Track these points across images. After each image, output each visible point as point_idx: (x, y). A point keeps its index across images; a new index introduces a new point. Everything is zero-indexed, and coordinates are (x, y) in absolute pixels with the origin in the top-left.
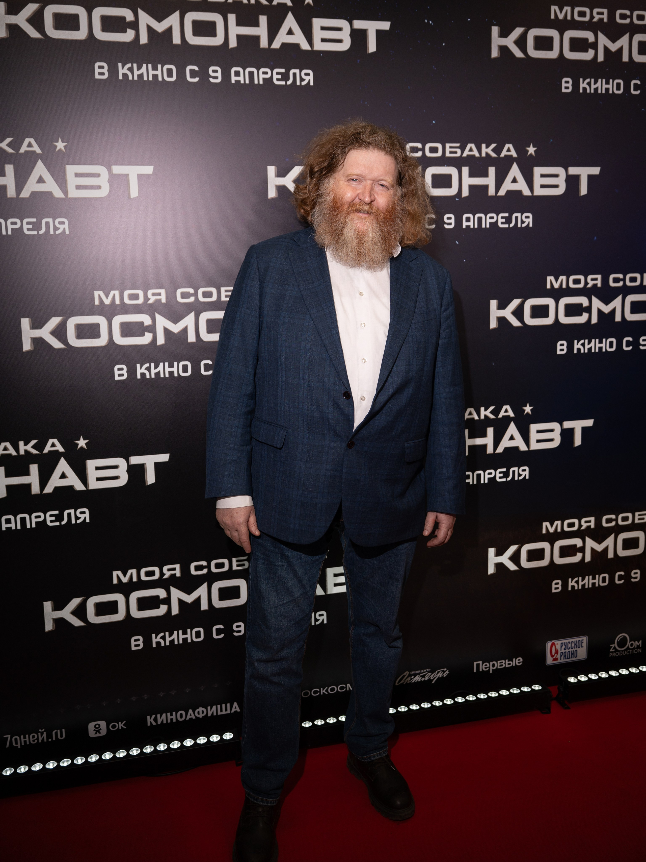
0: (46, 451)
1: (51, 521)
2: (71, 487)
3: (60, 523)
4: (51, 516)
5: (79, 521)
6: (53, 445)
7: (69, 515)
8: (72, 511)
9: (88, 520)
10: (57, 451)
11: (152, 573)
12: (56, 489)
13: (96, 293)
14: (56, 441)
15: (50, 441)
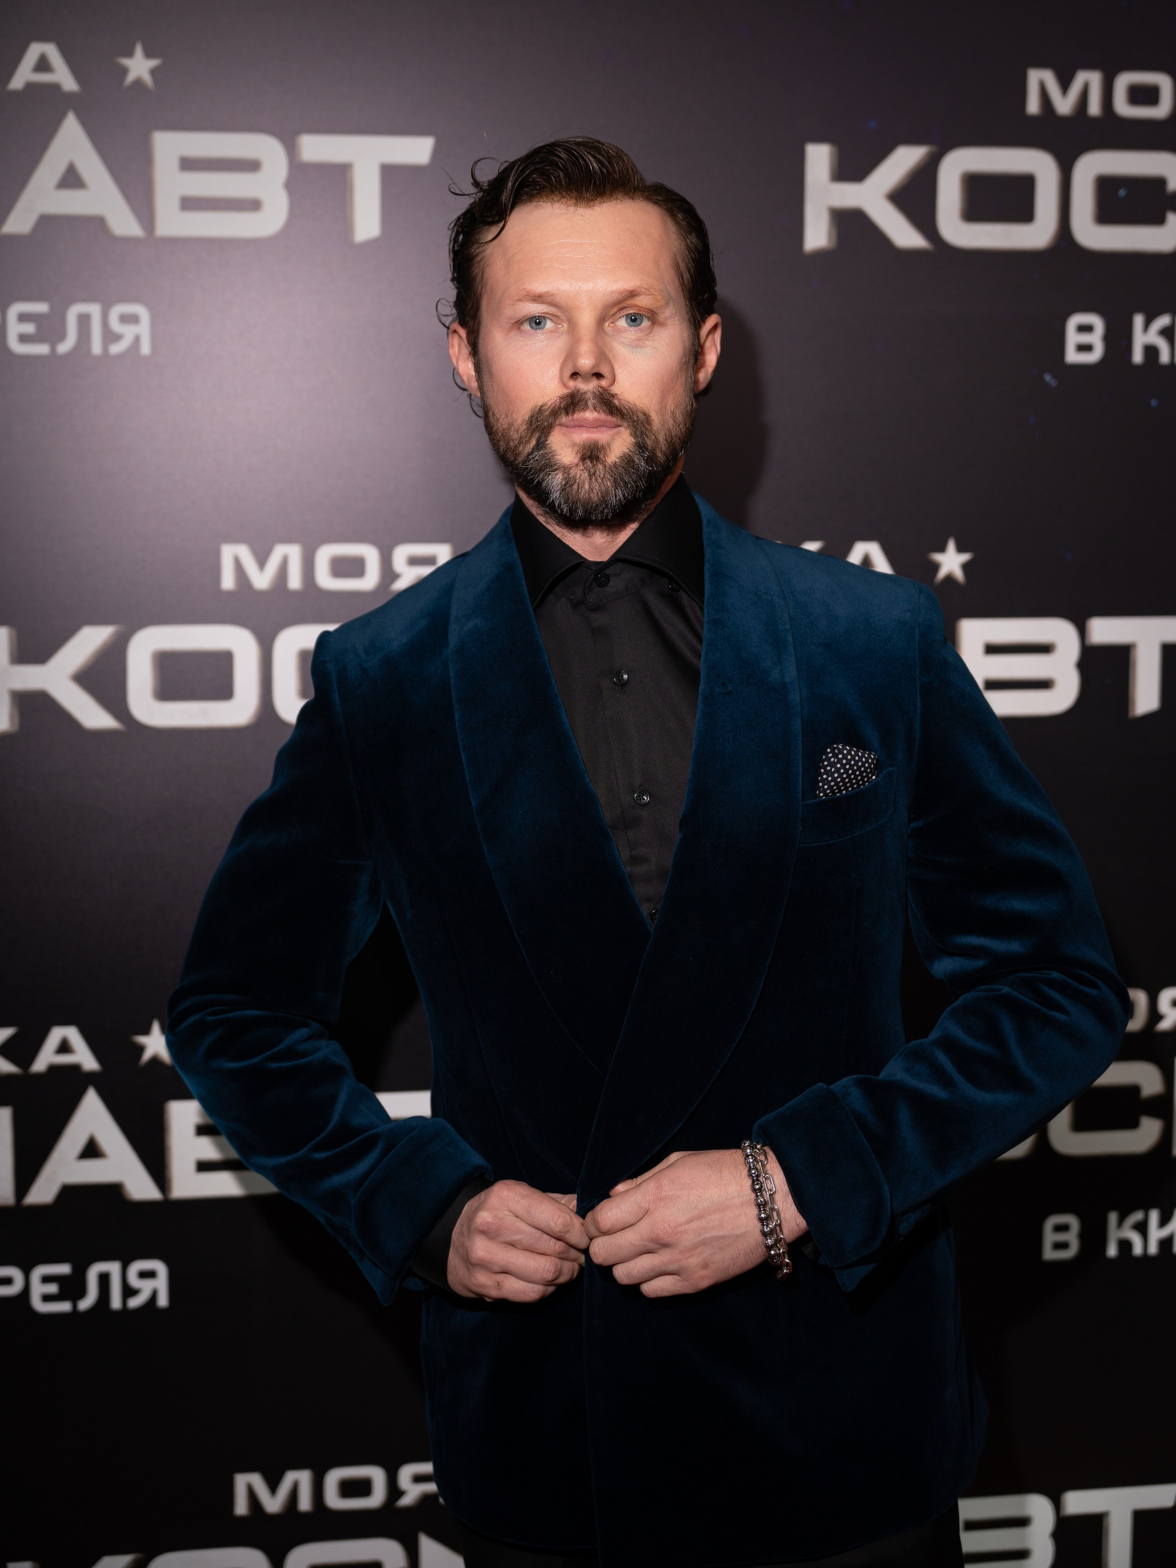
0: (40, 1065)
1: (47, 1298)
2: (114, 1191)
3: (75, 1306)
4: (46, 1279)
5: (134, 1303)
6: (64, 1047)
7: (104, 1280)
8: (113, 1268)
9: (163, 1301)
10: (75, 1069)
11: (362, 1488)
12: (69, 1193)
13: (229, 553)
14: (72, 1034)
15: (57, 1034)
